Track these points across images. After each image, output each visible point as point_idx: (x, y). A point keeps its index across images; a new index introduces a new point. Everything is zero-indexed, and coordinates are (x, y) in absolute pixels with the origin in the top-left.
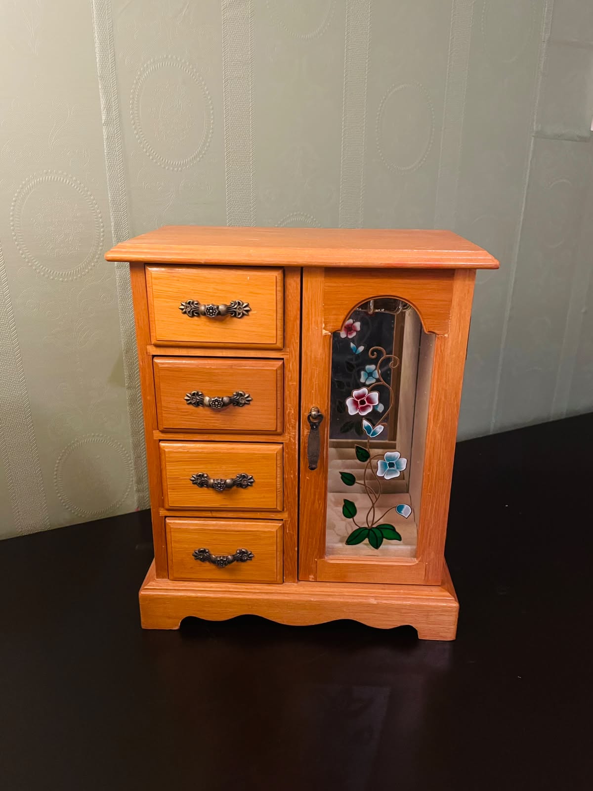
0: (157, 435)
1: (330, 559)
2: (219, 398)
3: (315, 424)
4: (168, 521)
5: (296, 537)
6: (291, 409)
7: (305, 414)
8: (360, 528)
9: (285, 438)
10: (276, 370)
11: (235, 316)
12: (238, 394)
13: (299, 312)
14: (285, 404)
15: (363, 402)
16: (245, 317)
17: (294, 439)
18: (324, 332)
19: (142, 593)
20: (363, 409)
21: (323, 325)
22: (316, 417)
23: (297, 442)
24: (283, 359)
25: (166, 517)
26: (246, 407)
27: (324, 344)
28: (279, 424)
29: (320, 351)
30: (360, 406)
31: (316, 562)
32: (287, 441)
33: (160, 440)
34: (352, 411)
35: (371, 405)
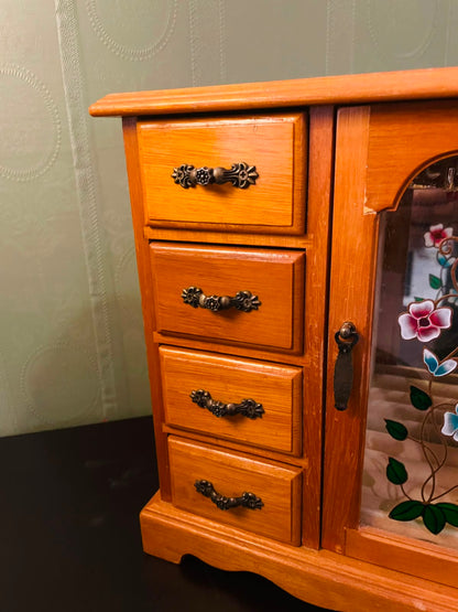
0: (158, 338)
1: (367, 533)
2: (215, 297)
3: (346, 346)
4: (170, 440)
5: (318, 493)
6: (314, 322)
7: (333, 330)
8: (411, 501)
9: (306, 360)
10: (293, 264)
11: (237, 186)
12: (242, 295)
13: (329, 180)
14: (306, 314)
15: (424, 322)
16: (251, 186)
17: (318, 363)
18: (366, 210)
19: (143, 514)
20: (425, 333)
21: (366, 200)
22: (346, 336)
23: (321, 368)
24: (304, 250)
25: (169, 434)
26: (253, 312)
27: (365, 228)
28: (297, 340)
29: (359, 240)
30: (420, 328)
31: (346, 532)
32: (308, 366)
33: (161, 344)
34: (407, 333)
35: (439, 328)
